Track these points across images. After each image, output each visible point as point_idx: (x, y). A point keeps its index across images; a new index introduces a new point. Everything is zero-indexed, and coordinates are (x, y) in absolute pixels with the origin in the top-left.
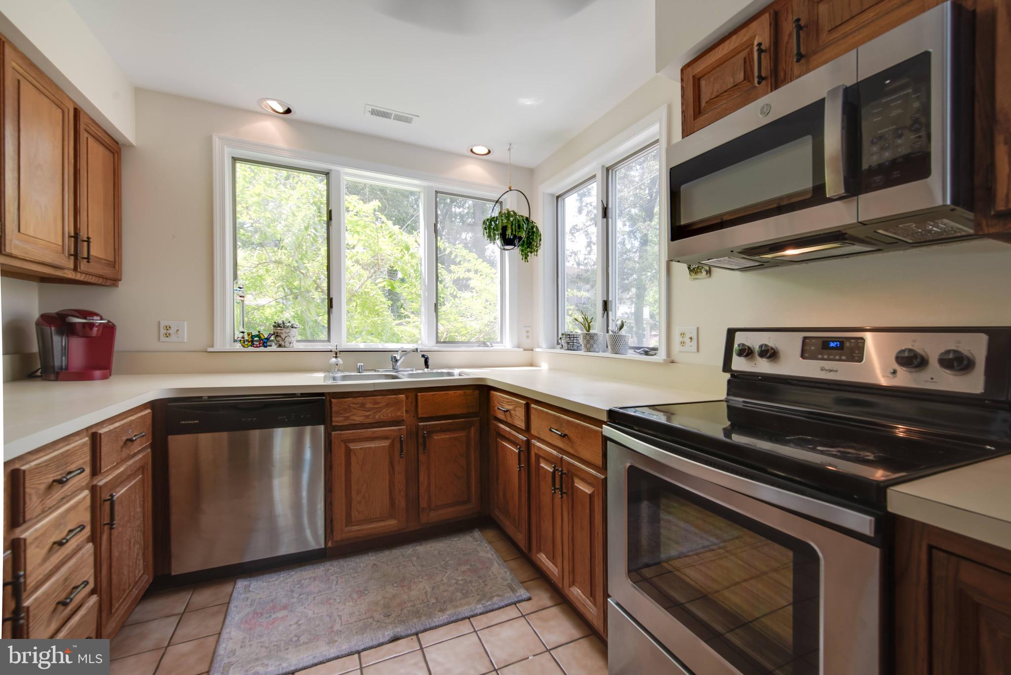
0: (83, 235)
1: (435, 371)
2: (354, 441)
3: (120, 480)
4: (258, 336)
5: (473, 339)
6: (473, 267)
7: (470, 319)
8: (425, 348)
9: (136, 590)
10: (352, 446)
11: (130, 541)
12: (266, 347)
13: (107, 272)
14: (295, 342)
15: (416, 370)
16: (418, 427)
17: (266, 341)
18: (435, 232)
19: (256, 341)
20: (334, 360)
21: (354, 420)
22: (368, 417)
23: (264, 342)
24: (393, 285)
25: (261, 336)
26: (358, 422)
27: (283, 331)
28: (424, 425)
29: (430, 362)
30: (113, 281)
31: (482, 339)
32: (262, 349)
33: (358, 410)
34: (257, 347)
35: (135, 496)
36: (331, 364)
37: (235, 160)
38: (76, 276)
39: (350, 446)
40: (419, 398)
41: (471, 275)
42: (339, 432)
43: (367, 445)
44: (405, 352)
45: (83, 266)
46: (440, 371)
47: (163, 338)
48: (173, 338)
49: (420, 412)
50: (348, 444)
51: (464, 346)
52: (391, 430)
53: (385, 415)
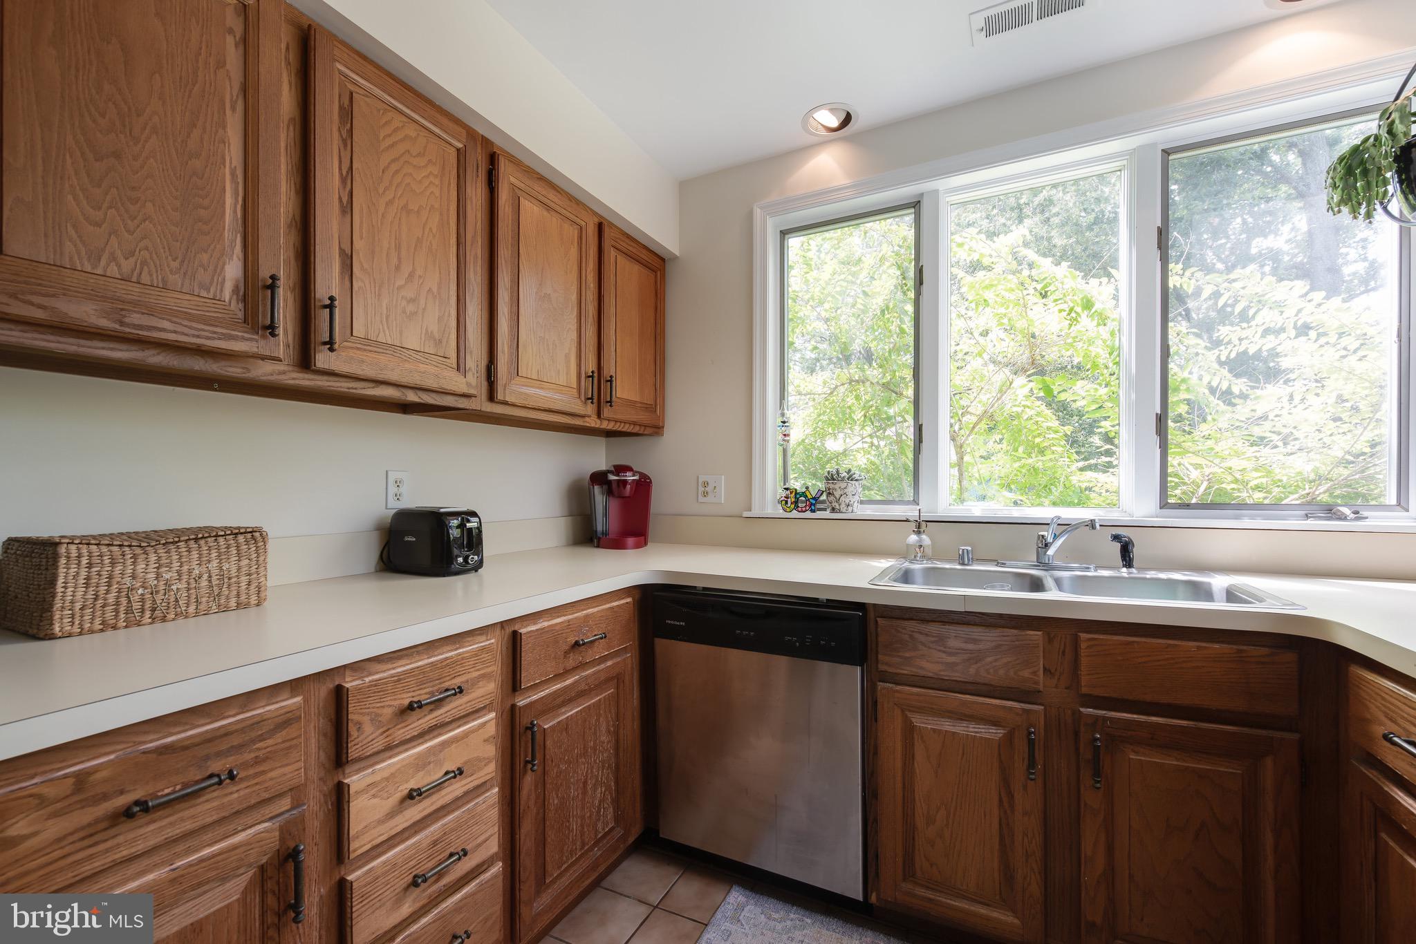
0: (606, 373)
1: (1151, 574)
2: (921, 710)
3: (562, 699)
4: (804, 494)
5: (1292, 497)
6: (1292, 321)
7: (1281, 449)
8: (1124, 519)
9: (599, 850)
10: (918, 720)
11: (585, 783)
12: (813, 511)
13: (643, 417)
14: (856, 504)
15: (1096, 568)
16: (1077, 716)
17: (814, 502)
18: (1160, 247)
19: (802, 502)
20: (913, 538)
21: (922, 668)
22: (952, 666)
23: (813, 503)
24: (1048, 386)
25: (808, 494)
26: (930, 675)
27: (836, 487)
28: (1097, 718)
29: (1137, 552)
30: (656, 429)
31: (1325, 498)
32: (808, 514)
33: (930, 648)
34: (802, 511)
35: (598, 720)
36: (908, 545)
37: (784, 234)
38: (601, 424)
39: (913, 720)
40: (1083, 645)
41: (1285, 343)
42: (891, 685)
43: (947, 726)
44: (1066, 527)
45: (607, 412)
46: (1163, 576)
47: (701, 499)
48: (710, 499)
49: (1084, 680)
50: (909, 714)
51: (1252, 517)
52: (1004, 707)
53: (991, 671)
